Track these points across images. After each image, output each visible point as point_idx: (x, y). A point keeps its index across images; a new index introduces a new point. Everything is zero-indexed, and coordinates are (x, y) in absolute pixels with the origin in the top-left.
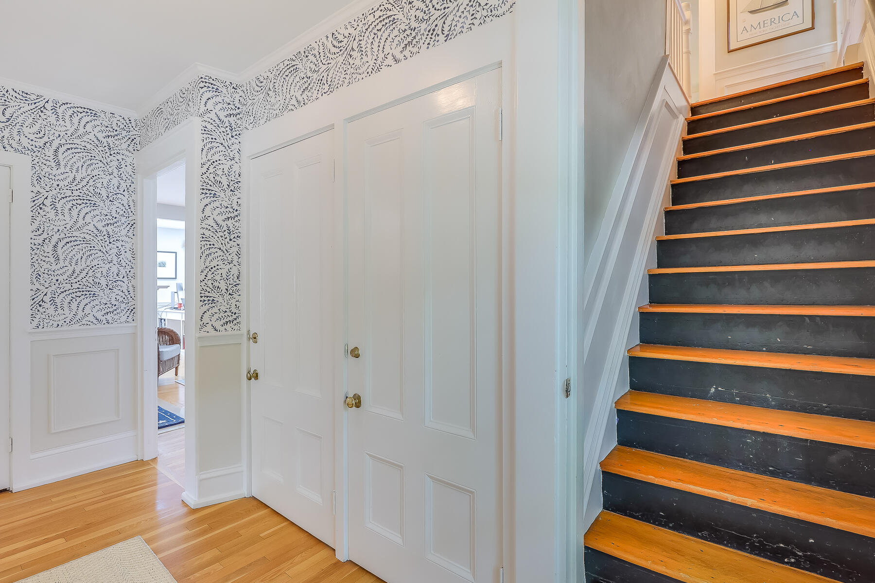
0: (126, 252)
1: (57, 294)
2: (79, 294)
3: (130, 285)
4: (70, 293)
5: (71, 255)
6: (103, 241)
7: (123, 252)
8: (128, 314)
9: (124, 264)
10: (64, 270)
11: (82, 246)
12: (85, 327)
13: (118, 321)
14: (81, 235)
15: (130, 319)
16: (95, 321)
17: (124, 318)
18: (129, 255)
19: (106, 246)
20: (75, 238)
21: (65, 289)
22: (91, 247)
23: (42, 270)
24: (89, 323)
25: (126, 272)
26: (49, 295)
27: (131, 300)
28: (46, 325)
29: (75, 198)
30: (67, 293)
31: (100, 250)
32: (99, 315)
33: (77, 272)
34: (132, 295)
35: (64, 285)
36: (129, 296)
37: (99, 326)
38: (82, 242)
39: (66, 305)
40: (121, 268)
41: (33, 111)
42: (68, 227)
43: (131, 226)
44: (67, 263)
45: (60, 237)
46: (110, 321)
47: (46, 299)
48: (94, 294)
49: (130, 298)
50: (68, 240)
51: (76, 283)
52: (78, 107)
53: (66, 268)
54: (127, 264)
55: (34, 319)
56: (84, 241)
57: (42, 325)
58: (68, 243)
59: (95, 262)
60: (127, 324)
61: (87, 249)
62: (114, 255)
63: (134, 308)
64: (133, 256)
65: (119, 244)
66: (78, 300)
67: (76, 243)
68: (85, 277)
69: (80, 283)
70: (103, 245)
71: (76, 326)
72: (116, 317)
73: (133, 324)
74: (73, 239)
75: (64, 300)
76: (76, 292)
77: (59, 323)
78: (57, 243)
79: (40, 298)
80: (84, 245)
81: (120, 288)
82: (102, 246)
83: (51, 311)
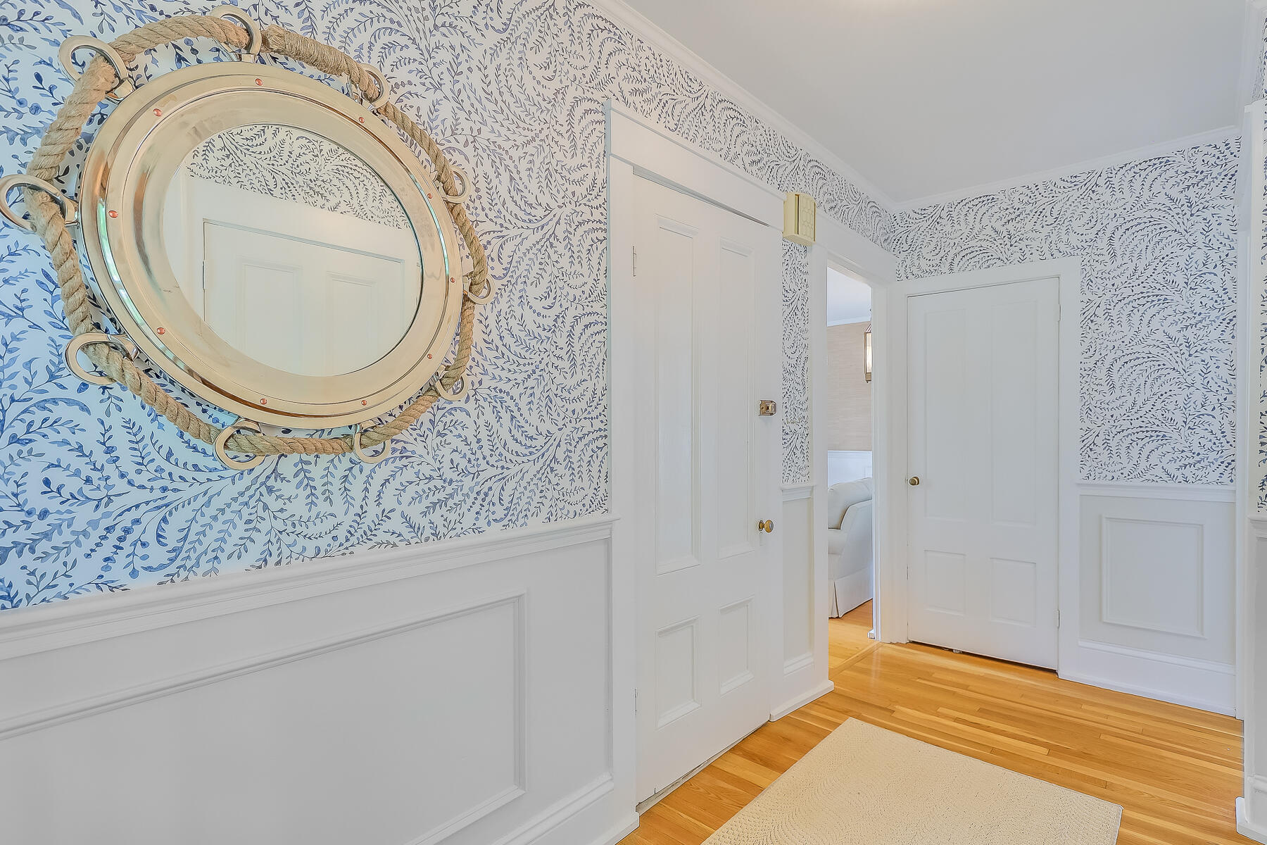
0: (1218, 367)
1: (1112, 435)
2: (1141, 435)
3: (1226, 421)
4: (1129, 434)
5: (1130, 379)
6: (1178, 355)
7: (1213, 368)
8: (1221, 469)
9: (1214, 388)
10: (1120, 402)
11: (1147, 364)
12: (1150, 484)
13: (1204, 480)
14: (1144, 350)
15: (1225, 479)
16: (1165, 477)
17: (1214, 476)
18: (1224, 372)
19: (1184, 361)
20: (1137, 355)
21: (1122, 428)
22: (1159, 365)
23: (1093, 403)
24: (1156, 479)
25: (1218, 400)
26: (1102, 436)
27: (1227, 446)
28: (1098, 476)
29: (1136, 297)
30: (1125, 433)
31: (1174, 369)
32: (1172, 468)
33: (1139, 403)
34: (1229, 438)
35: (1122, 422)
36: (1223, 440)
37: (1171, 484)
38: (1146, 360)
39: (1123, 451)
40: (1210, 395)
41: (1083, 196)
42: (1127, 340)
43: (1228, 323)
44: (1125, 392)
45: (1116, 356)
46: (1190, 479)
47: (1099, 441)
48: (1164, 436)
49: (1225, 443)
50: (1127, 359)
51: (1137, 419)
52: (1140, 164)
53: (1123, 399)
54: (1219, 386)
55: (1084, 467)
56: (1148, 357)
57: (1093, 475)
58: (1127, 363)
59: (1166, 388)
60: (1220, 487)
61: (1153, 369)
62: (1196, 374)
63: (1233, 461)
64: (1231, 372)
65: (1206, 356)
66: (1141, 443)
67: (1137, 362)
68: (1150, 411)
69: (1143, 419)
70: (1178, 360)
71: (1137, 482)
72: (1200, 473)
73: (1231, 487)
74: (1134, 356)
75: (1121, 443)
76: (1138, 433)
77: (1113, 474)
78: (1112, 365)
79: (1091, 440)
80: (1149, 364)
81: (1207, 426)
82: (1177, 362)
83: (1104, 457)
